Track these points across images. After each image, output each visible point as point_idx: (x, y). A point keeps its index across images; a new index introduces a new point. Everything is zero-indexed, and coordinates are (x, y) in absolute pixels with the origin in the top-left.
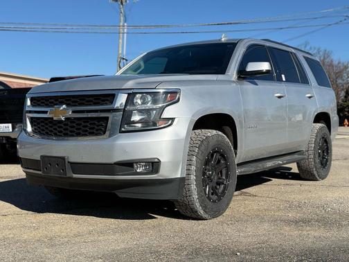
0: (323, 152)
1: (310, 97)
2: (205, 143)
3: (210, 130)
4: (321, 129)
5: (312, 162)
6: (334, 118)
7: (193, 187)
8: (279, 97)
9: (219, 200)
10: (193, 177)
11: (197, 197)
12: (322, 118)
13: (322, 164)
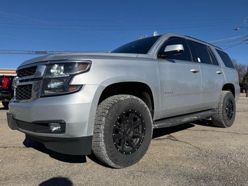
0: (229, 109)
1: (219, 73)
2: (116, 106)
3: (123, 95)
4: (228, 94)
5: (221, 116)
6: (237, 87)
7: (102, 144)
8: (195, 72)
9: (133, 151)
10: (102, 135)
11: (106, 152)
12: (228, 87)
13: (228, 117)
